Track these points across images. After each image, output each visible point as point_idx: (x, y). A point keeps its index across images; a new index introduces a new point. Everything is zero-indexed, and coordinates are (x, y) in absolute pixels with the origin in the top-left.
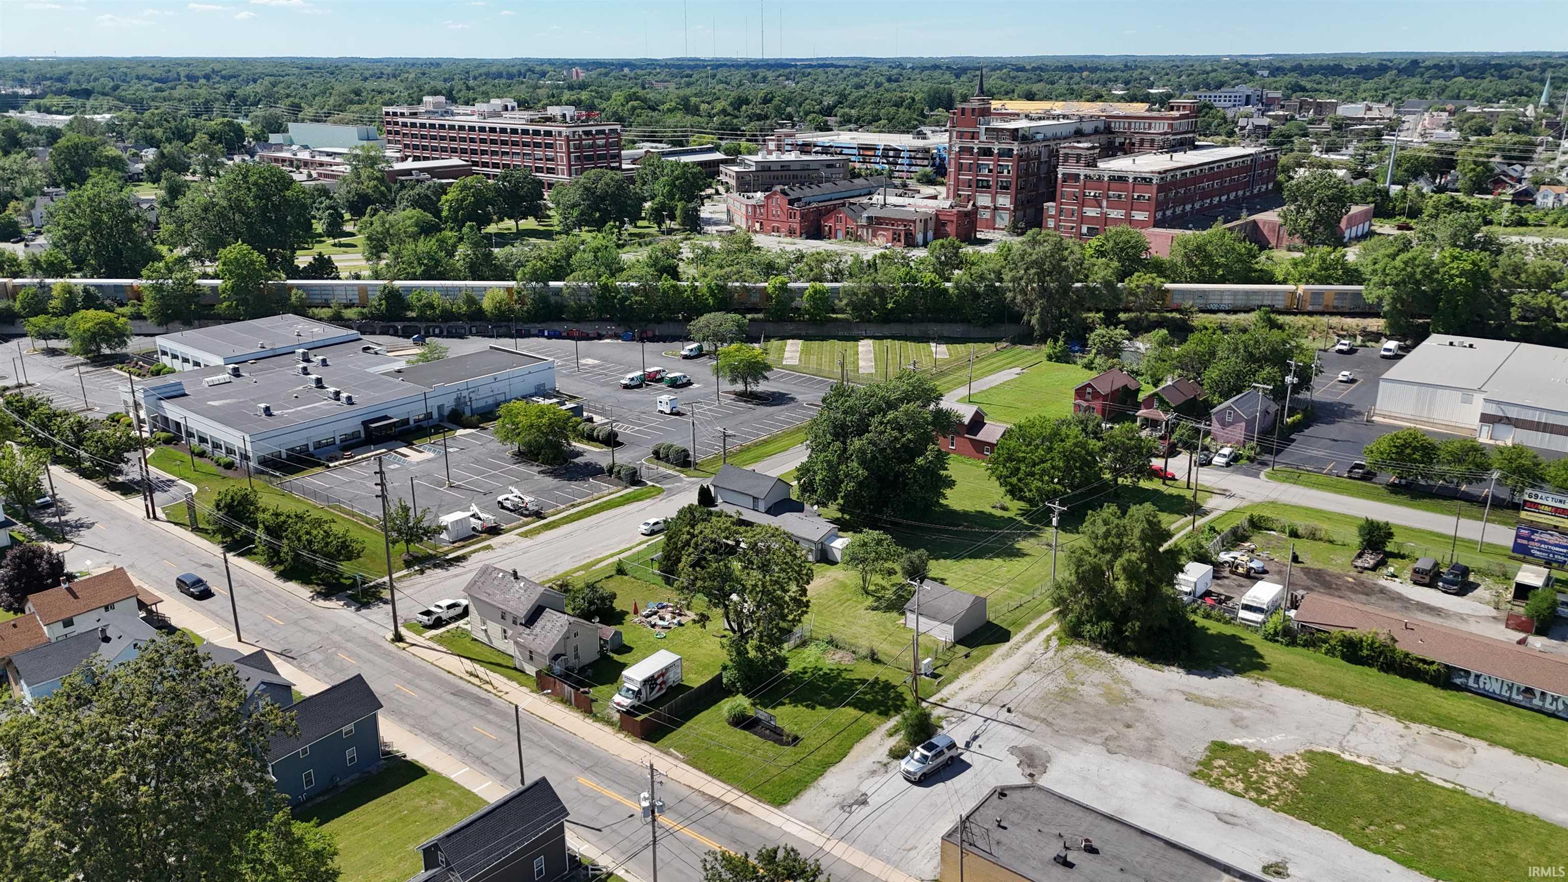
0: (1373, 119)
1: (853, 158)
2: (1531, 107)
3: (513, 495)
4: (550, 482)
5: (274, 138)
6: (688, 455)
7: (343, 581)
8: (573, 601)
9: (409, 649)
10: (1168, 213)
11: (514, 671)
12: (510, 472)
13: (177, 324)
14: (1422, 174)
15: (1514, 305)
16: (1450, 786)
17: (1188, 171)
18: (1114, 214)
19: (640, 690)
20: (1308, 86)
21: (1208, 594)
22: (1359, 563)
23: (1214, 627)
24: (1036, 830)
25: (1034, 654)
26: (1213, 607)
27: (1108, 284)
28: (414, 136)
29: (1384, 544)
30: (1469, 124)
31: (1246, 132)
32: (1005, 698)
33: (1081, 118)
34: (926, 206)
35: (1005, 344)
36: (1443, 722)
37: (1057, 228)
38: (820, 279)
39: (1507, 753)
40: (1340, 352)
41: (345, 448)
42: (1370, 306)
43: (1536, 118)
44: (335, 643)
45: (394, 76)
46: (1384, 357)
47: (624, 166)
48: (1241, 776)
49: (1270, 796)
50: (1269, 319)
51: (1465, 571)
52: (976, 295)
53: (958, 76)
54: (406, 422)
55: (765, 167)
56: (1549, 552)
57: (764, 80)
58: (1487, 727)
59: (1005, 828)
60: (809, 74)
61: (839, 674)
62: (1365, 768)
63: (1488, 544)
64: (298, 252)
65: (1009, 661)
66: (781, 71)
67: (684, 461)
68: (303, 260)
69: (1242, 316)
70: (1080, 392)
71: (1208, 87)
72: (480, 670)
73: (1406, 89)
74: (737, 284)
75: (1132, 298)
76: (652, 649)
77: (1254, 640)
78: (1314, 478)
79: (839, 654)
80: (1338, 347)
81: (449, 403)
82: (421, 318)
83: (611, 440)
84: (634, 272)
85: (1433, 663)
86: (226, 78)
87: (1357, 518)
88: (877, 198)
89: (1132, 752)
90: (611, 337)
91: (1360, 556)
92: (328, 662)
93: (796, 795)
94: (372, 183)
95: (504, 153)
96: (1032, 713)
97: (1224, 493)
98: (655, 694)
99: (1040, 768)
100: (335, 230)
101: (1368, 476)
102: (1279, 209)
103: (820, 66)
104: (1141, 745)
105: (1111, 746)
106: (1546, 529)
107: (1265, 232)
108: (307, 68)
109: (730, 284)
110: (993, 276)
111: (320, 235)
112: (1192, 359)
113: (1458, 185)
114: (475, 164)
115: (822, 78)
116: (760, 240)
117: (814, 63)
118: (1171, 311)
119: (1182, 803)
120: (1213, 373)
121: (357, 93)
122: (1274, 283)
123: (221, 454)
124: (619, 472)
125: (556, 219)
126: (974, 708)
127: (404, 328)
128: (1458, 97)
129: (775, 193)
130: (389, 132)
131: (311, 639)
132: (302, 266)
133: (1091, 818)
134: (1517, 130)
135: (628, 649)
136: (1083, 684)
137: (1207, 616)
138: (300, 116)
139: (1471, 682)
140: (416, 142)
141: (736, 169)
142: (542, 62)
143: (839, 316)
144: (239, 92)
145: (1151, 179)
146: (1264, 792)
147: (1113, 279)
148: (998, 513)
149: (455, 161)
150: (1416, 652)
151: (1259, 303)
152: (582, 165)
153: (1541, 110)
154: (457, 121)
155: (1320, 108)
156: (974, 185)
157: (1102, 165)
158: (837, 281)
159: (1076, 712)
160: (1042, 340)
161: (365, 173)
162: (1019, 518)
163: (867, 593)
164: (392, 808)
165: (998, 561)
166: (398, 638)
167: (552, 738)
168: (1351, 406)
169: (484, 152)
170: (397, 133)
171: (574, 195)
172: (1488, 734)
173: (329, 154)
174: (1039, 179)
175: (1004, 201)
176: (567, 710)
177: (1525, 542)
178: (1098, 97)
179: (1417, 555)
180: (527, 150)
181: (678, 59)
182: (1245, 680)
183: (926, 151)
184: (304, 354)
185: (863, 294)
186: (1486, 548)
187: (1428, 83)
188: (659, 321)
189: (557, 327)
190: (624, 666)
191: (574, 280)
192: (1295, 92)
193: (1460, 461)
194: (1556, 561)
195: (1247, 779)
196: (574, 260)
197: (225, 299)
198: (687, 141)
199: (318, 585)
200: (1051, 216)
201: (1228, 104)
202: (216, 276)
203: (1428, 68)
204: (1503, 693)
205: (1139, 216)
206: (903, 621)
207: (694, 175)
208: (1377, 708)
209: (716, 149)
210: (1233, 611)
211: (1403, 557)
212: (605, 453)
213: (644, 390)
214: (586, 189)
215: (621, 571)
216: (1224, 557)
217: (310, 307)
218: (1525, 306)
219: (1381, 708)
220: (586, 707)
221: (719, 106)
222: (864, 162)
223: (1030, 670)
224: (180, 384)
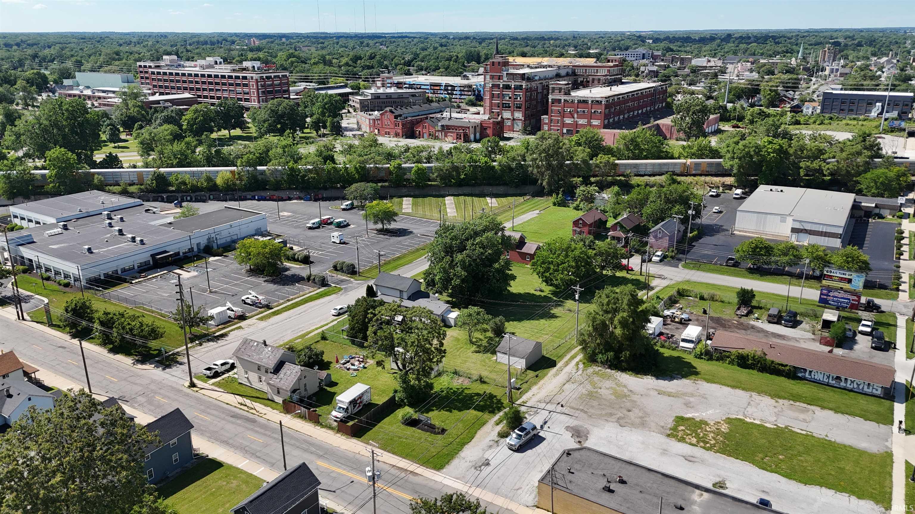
0: (712, 67)
1: (427, 91)
2: (793, 59)
3: (251, 295)
4: (272, 287)
5: (66, 82)
6: (354, 268)
7: (151, 352)
8: (299, 357)
9: (201, 391)
10: (611, 120)
11: (268, 401)
12: (246, 282)
13: (20, 199)
14: (742, 97)
15: (802, 168)
16: (804, 432)
17: (621, 97)
18: (581, 122)
19: (347, 408)
20: (675, 48)
21: (661, 334)
22: (739, 312)
23: (667, 353)
24: (590, 473)
25: (571, 373)
26: (666, 341)
27: (584, 161)
28: (159, 80)
29: (751, 301)
30: (763, 69)
31: (644, 74)
32: (559, 398)
33: (559, 67)
34: (475, 119)
35: (528, 197)
36: (795, 398)
37: (549, 130)
38: (419, 161)
39: (831, 413)
40: (712, 196)
41: (140, 272)
42: (726, 170)
43: (797, 66)
44: (152, 390)
45: (139, 44)
46: (735, 198)
47: (292, 97)
48: (694, 435)
49: (711, 445)
50: (673, 179)
51: (795, 314)
52: (511, 169)
53: (480, 43)
54: (177, 254)
55: (376, 97)
56: (838, 302)
57: (368, 45)
58: (819, 399)
59: (573, 473)
60: (394, 42)
61: (463, 391)
62: (758, 425)
63: (804, 299)
64: (95, 152)
65: (558, 377)
66: (377, 40)
67: (352, 271)
68: (99, 157)
69: (657, 178)
70: (576, 223)
71: (620, 49)
72: (248, 402)
73: (726, 50)
74: (372, 166)
75: (597, 169)
76: (350, 384)
77: (690, 358)
78: (708, 266)
79: (461, 380)
80: (711, 193)
81: (203, 242)
82: (178, 191)
83: (306, 260)
84: (309, 160)
85: (787, 365)
86: (31, 45)
87: (736, 288)
88: (446, 114)
89: (633, 425)
90: (296, 199)
91: (739, 309)
92: (150, 402)
93: (448, 463)
94: (136, 109)
95: (217, 90)
96: (575, 406)
97: (660, 277)
98: (356, 410)
99: (584, 437)
100: (115, 138)
101: (736, 265)
102: (671, 117)
103: (399, 37)
104: (638, 421)
105: (622, 422)
106: (836, 289)
107: (664, 131)
108: (82, 39)
109: (367, 166)
110: (520, 158)
111: (105, 141)
112: (635, 203)
113: (762, 103)
114: (199, 96)
115: (402, 44)
116: (381, 140)
117: (396, 35)
118: (619, 176)
119: (665, 452)
120: (647, 210)
121: (117, 53)
122: (674, 159)
123: (61, 278)
124: (314, 279)
125: (253, 130)
126: (542, 405)
127: (167, 197)
128: (754, 54)
129: (386, 112)
130: (142, 78)
131: (138, 388)
132: (98, 161)
133: (619, 464)
134: (787, 72)
135: (335, 384)
136: (601, 388)
137: (663, 346)
138: (82, 68)
139: (807, 375)
140: (161, 83)
141: (359, 98)
142: (231, 35)
143: (433, 183)
144: (40, 54)
145: (601, 101)
146: (708, 443)
147: (587, 158)
148: (538, 293)
149: (187, 95)
150: (777, 360)
151: (667, 170)
152: (266, 97)
153: (799, 61)
154: (187, 70)
155: (682, 60)
156: (501, 106)
157: (573, 94)
158: (429, 163)
159: (599, 405)
160: (550, 194)
161: (131, 103)
162: (550, 296)
163: (472, 342)
164: (205, 488)
165: (542, 321)
166: (193, 385)
167: (297, 439)
168: (722, 226)
169: (204, 90)
170: (147, 78)
171: (263, 115)
172: (820, 403)
173: (104, 92)
174: (537, 102)
175: (519, 115)
176: (304, 422)
177: (825, 297)
178: (561, 55)
179: (768, 307)
180: (232, 88)
181: (314, 33)
182: (688, 381)
183: (470, 86)
184: (108, 215)
185: (446, 170)
186: (803, 302)
187: (737, 46)
188: (325, 188)
189: (263, 194)
190: (334, 394)
191: (273, 165)
192: (667, 52)
193: (785, 254)
194: (842, 307)
195: (697, 436)
196: (270, 153)
197: (51, 182)
198: (328, 82)
199: (136, 355)
200: (546, 124)
201: (633, 59)
202: (44, 168)
203: (737, 39)
204: (825, 380)
205: (595, 122)
206: (495, 358)
207: (336, 101)
208: (760, 393)
209: (345, 86)
210: (676, 343)
211: (761, 308)
212: (303, 268)
213: (321, 230)
214: (272, 110)
215: (324, 338)
216: (667, 313)
217: (106, 186)
218: (807, 168)
219: (762, 392)
220: (315, 420)
221: (344, 60)
222: (434, 93)
223: (570, 383)
224: (30, 235)
